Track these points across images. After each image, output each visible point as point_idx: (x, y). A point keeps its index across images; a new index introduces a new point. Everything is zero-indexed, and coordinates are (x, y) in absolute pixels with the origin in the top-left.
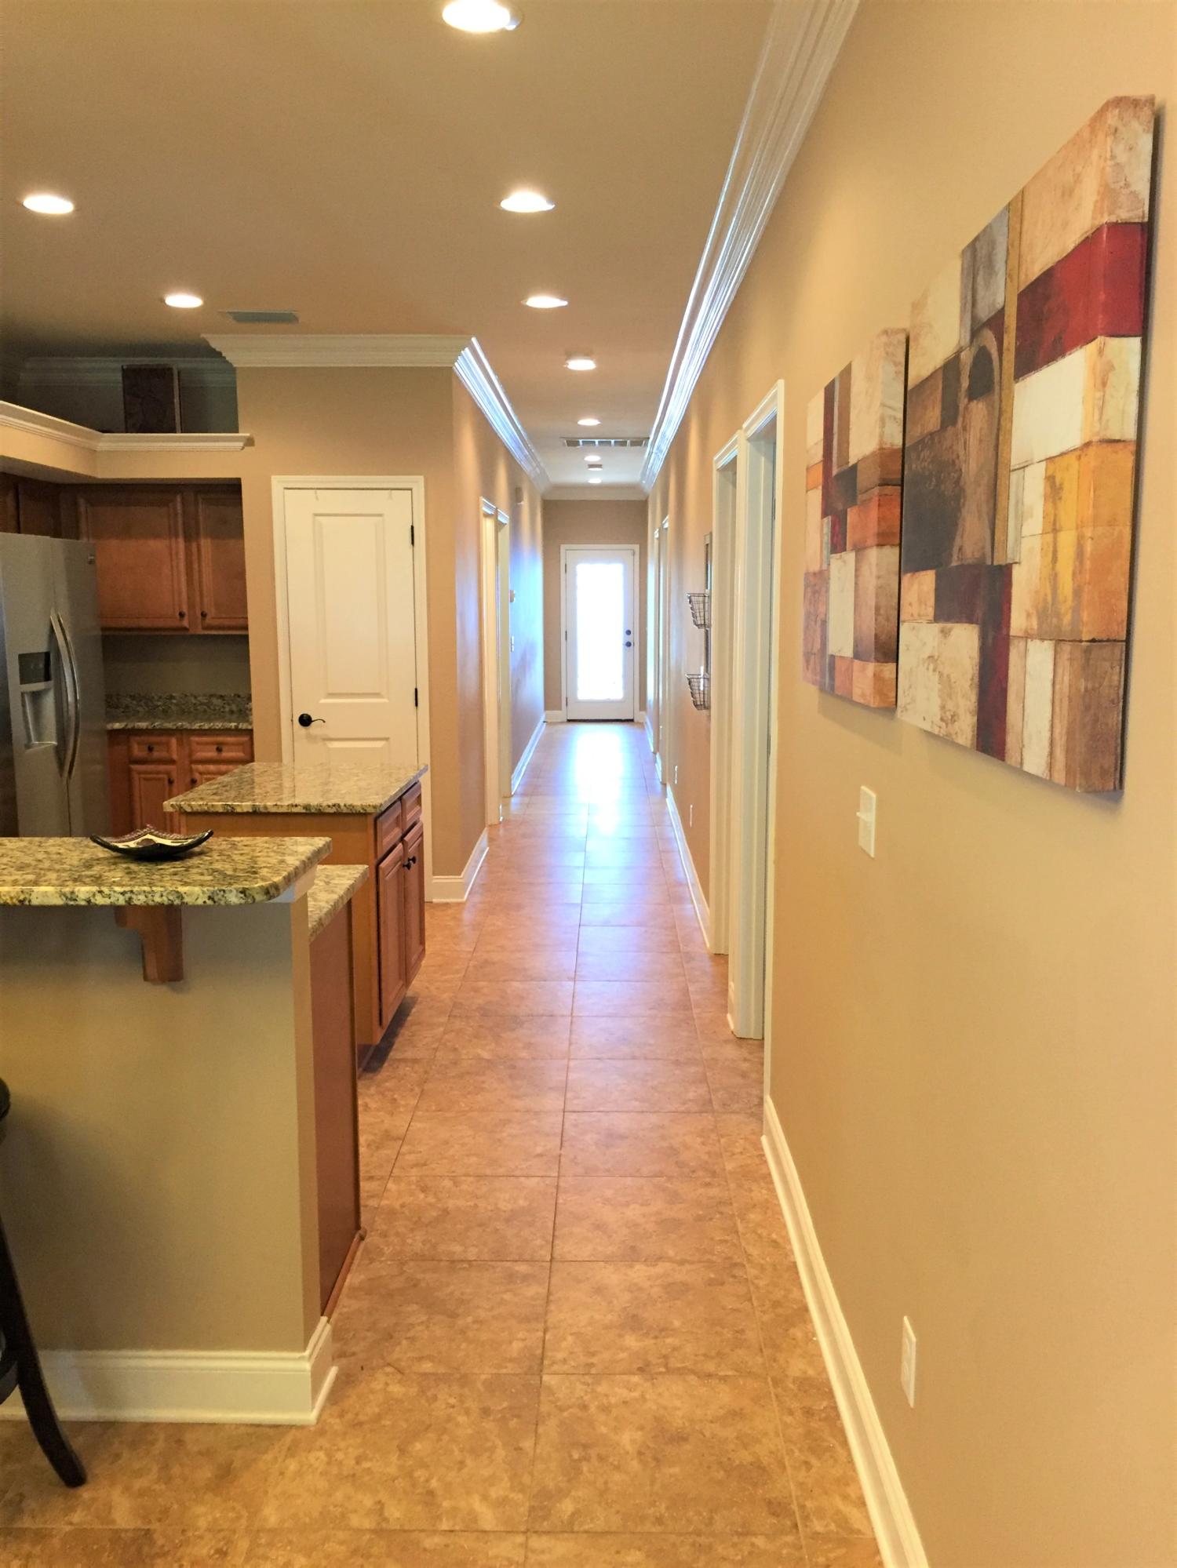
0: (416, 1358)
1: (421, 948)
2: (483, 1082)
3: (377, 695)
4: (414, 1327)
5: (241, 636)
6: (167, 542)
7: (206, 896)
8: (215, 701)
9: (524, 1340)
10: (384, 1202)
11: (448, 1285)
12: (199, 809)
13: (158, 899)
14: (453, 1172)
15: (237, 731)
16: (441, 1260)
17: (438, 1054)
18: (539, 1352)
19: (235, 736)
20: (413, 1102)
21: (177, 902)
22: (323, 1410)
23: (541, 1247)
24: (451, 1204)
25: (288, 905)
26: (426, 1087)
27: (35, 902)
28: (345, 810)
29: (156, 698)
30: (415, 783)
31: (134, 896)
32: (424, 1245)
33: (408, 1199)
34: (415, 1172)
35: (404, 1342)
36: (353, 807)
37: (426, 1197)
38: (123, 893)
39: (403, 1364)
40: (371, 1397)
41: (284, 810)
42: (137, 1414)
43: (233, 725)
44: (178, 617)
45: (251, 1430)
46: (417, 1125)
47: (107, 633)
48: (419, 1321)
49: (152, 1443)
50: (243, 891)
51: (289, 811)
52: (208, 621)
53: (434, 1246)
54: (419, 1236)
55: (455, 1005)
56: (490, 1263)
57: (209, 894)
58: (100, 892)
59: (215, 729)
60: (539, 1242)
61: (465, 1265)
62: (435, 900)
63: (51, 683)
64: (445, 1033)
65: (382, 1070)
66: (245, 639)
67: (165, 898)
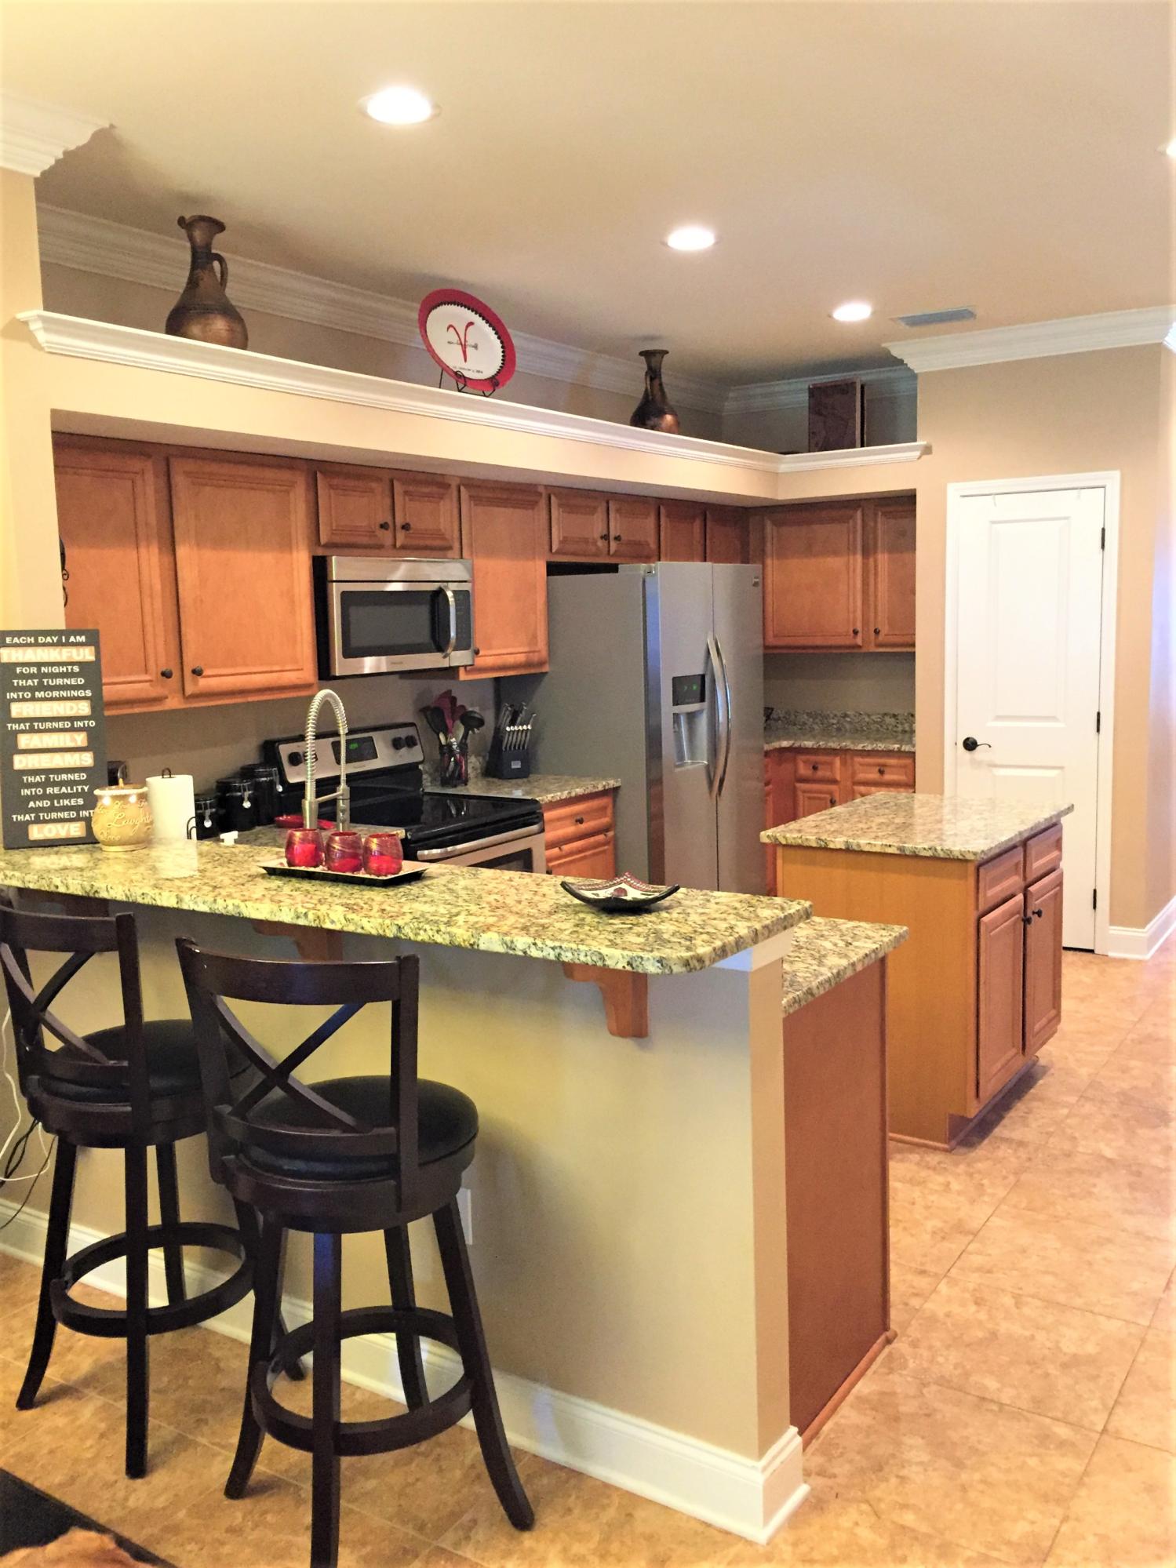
0: (900, 1504)
1: (1053, 1012)
2: (1095, 1185)
3: (1053, 718)
4: (910, 1466)
5: (910, 653)
6: (846, 559)
7: (626, 961)
8: (888, 720)
9: (1033, 1523)
10: (929, 1306)
11: (966, 1426)
12: (793, 842)
13: (583, 959)
14: (1021, 1289)
15: (900, 754)
16: (969, 1394)
17: (1052, 1140)
18: (1046, 1544)
19: (899, 758)
20: (1001, 1192)
21: (600, 964)
22: (778, 1531)
23: (1096, 1410)
24: (1004, 1327)
25: (742, 975)
26: (1024, 1177)
27: (482, 947)
28: (942, 855)
29: (832, 716)
30: (1054, 825)
31: (562, 953)
32: (955, 1368)
33: (956, 1309)
34: (974, 1279)
35: (893, 1481)
36: (951, 852)
37: (978, 1311)
38: (553, 948)
39: (883, 1506)
40: (835, 1534)
41: (877, 849)
42: (599, 1471)
43: (896, 746)
44: (852, 634)
45: (701, 1528)
46: (996, 1221)
47: (770, 651)
48: (919, 1460)
49: (604, 1508)
50: (660, 961)
51: (882, 851)
52: (881, 638)
53: (967, 1375)
54: (954, 1356)
55: (1091, 1085)
56: (1025, 1413)
57: (628, 959)
58: (535, 944)
59: (878, 751)
60: (1095, 1403)
61: (995, 1408)
62: (1111, 954)
63: (706, 705)
64: (1067, 1117)
65: (979, 1147)
66: (912, 656)
67: (589, 958)
